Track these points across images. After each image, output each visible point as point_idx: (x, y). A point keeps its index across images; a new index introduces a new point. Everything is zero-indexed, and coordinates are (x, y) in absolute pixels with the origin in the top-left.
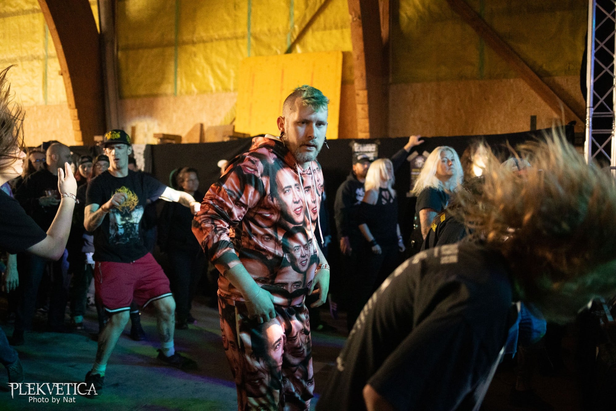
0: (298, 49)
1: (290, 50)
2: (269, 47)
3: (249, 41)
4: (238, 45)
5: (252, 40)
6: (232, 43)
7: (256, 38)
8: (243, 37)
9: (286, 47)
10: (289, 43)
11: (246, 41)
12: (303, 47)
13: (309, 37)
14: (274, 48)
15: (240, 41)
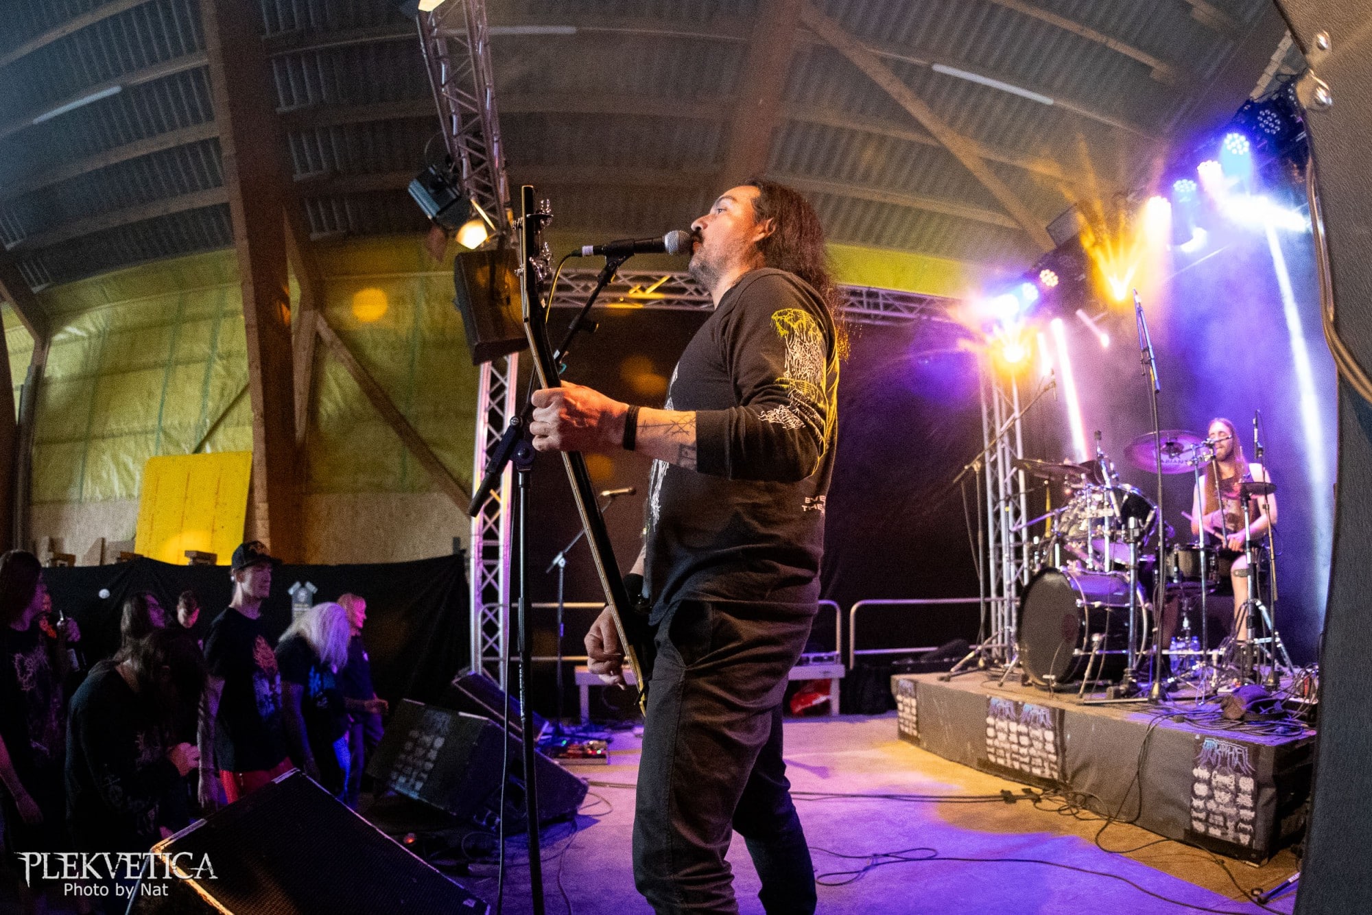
0: (208, 448)
1: (198, 450)
2: (178, 445)
3: (158, 437)
4: (146, 440)
5: (161, 435)
6: (142, 439)
7: (165, 433)
8: (153, 432)
9: (194, 445)
10: (199, 441)
11: (155, 436)
12: (213, 446)
13: (220, 435)
14: (183, 446)
15: (149, 436)
